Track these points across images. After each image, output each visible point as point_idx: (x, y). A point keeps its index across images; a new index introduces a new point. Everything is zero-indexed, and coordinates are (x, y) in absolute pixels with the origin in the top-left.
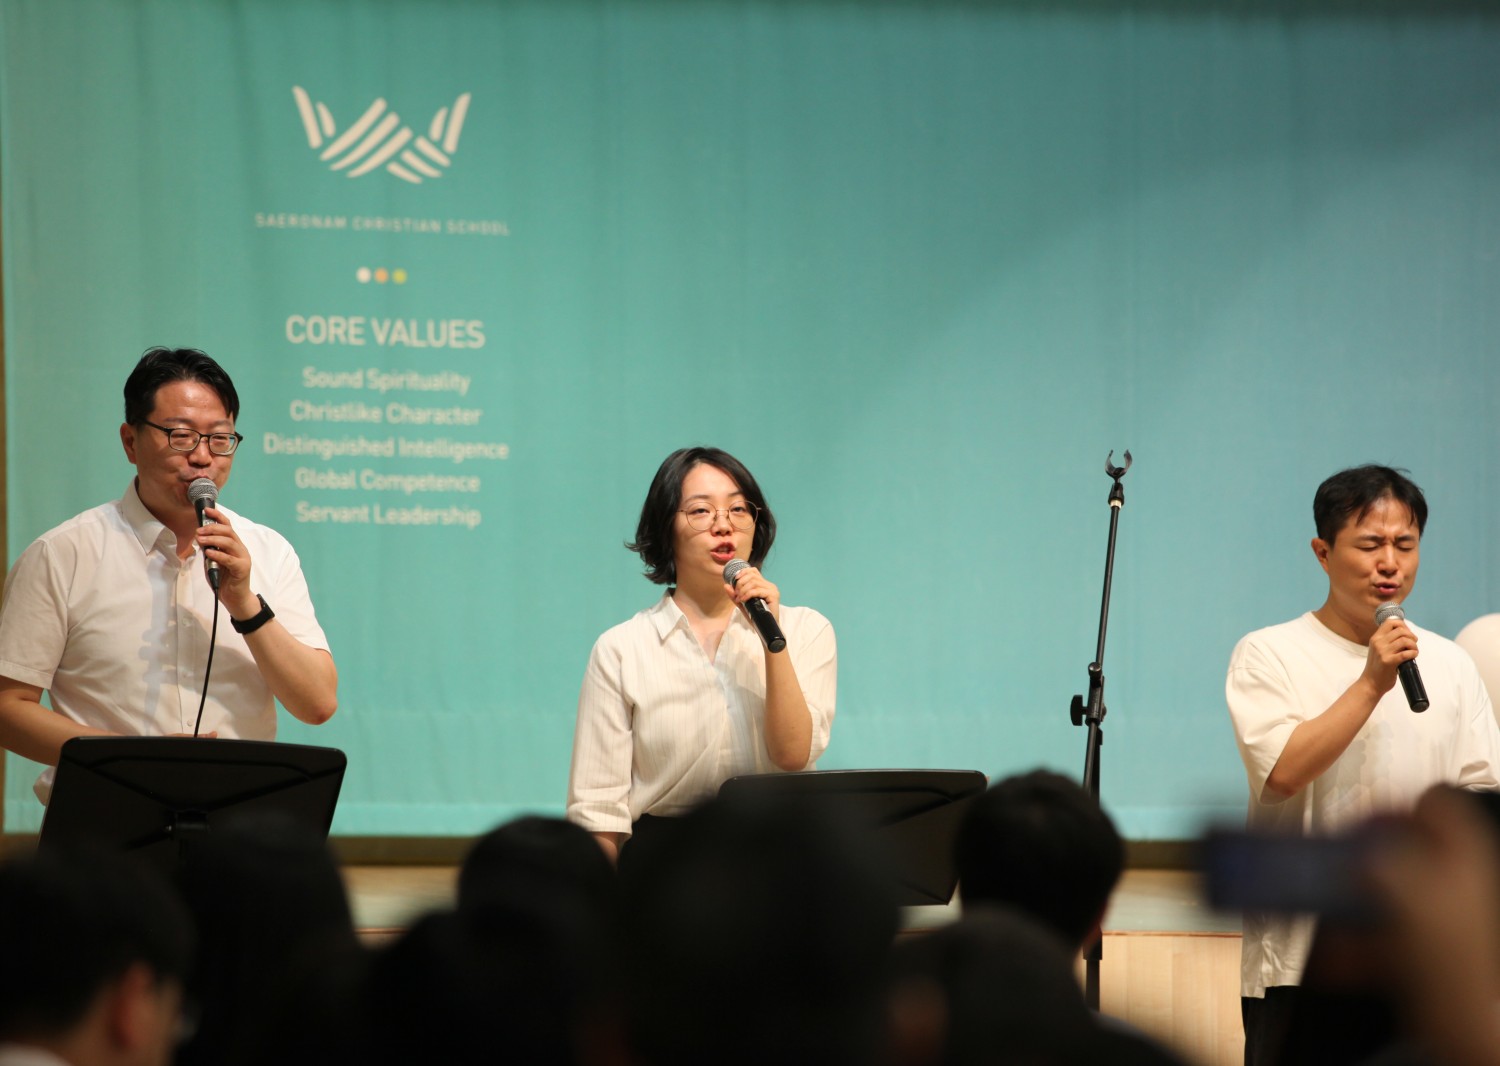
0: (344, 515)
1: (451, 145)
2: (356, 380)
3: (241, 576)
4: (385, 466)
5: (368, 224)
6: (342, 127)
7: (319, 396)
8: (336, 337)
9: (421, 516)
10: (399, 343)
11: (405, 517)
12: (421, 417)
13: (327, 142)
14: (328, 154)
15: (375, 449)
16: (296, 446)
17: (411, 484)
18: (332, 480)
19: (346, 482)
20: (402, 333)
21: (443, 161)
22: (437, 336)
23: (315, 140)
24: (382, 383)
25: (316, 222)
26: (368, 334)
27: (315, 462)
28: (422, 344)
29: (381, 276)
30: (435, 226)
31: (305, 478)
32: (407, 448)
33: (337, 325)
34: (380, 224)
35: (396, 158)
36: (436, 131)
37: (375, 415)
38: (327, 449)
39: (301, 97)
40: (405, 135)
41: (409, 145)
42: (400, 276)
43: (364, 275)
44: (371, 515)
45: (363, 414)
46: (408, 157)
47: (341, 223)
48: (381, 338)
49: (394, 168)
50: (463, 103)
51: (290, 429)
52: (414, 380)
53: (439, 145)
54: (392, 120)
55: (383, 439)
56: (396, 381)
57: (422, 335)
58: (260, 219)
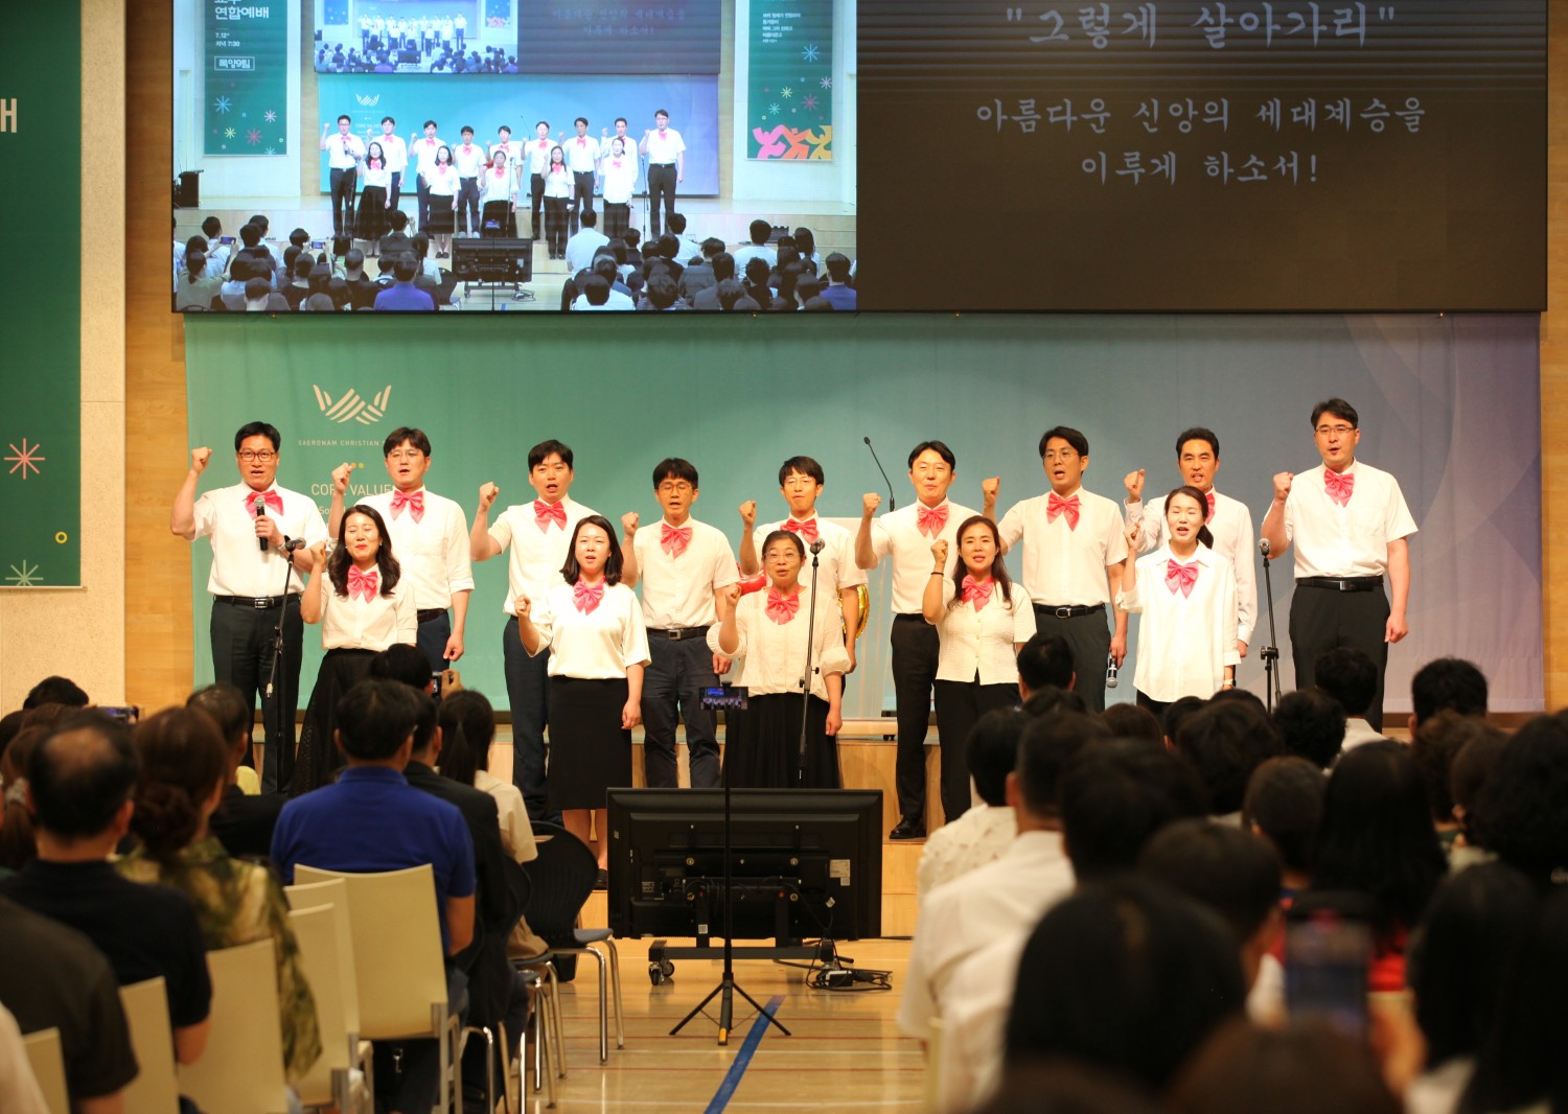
1: (383, 408)
5: (347, 443)
6: (334, 404)
13: (328, 408)
14: (328, 414)
21: (381, 415)
23: (323, 408)
25: (324, 443)
34: (352, 443)
35: (359, 414)
36: (376, 403)
39: (316, 388)
40: (363, 404)
41: (365, 408)
42: (361, 465)
46: (364, 413)
47: (335, 443)
48: (354, 493)
49: (358, 418)
50: (389, 388)
53: (378, 408)
54: (357, 398)
58: (300, 442)
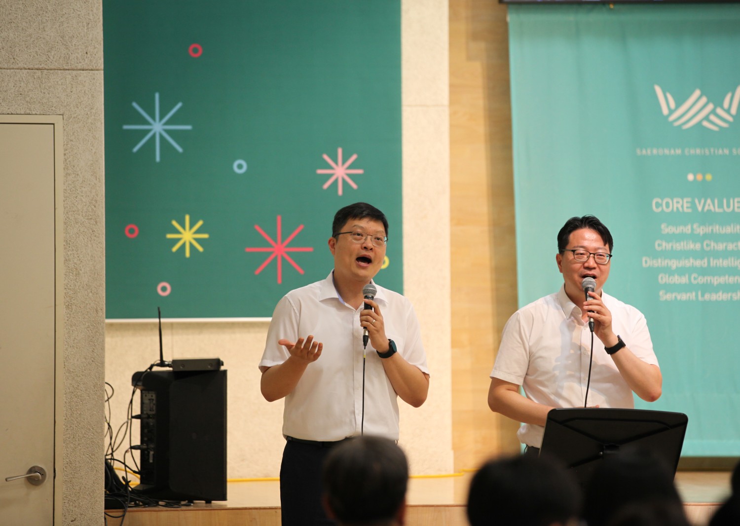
0: (684, 297)
1: (734, 111)
2: (688, 229)
3: (606, 325)
4: (703, 272)
5: (692, 152)
6: (679, 104)
7: (669, 238)
8: (677, 208)
9: (722, 296)
10: (709, 211)
11: (714, 297)
12: (721, 247)
13: (671, 112)
14: (672, 118)
15: (698, 263)
16: (658, 263)
17: (716, 280)
18: (676, 279)
19: (684, 280)
20: (711, 205)
21: (730, 119)
22: (728, 206)
23: (665, 111)
24: (700, 230)
25: (667, 152)
26: (693, 205)
27: (668, 271)
28: (721, 210)
29: (699, 177)
30: (727, 152)
31: (663, 279)
32: (714, 263)
33: (678, 202)
34: (698, 151)
35: (707, 118)
36: (726, 104)
37: (698, 246)
38: (674, 264)
39: (658, 90)
40: (711, 107)
41: (713, 112)
42: (709, 177)
43: (691, 177)
44: (697, 296)
45: (691, 246)
46: (712, 118)
47: (679, 152)
48: (700, 209)
49: (705, 124)
51: (655, 255)
52: (717, 229)
53: (728, 111)
54: (704, 100)
55: (702, 258)
56: (708, 229)
57: (721, 205)
58: (638, 151)
